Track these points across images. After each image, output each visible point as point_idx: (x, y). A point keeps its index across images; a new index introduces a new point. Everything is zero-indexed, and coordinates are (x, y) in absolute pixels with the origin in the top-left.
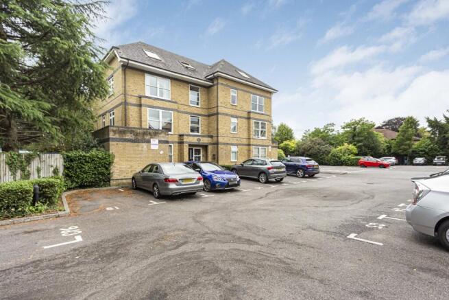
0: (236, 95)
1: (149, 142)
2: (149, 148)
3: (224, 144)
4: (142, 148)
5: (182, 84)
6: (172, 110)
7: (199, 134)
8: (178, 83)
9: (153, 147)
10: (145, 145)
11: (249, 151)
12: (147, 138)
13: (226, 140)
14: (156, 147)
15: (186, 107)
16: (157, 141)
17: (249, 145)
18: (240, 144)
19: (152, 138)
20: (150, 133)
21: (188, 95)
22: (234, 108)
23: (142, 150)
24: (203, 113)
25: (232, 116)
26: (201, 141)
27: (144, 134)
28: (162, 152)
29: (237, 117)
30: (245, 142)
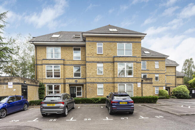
0: (102, 46)
1: (7, 84)
2: (7, 87)
3: (91, 83)
4: (4, 87)
5: (68, 48)
6: (60, 64)
7: (80, 77)
8: (65, 48)
9: (9, 87)
10: (5, 86)
11: (114, 87)
12: (6, 82)
13: (93, 80)
14: (11, 87)
15: (71, 61)
16: (12, 83)
17: (114, 83)
18: (106, 83)
19: (9, 81)
20: (8, 79)
21: (72, 53)
22: (100, 56)
23: (3, 89)
24: (83, 64)
25: (98, 62)
26: (78, 82)
27: (4, 79)
28: (15, 90)
29: (102, 62)
30: (111, 80)
